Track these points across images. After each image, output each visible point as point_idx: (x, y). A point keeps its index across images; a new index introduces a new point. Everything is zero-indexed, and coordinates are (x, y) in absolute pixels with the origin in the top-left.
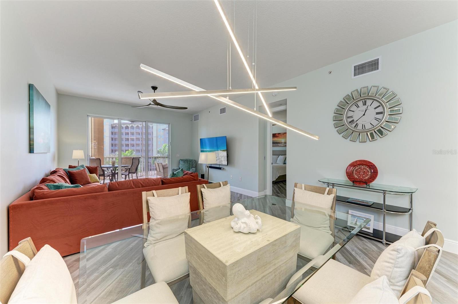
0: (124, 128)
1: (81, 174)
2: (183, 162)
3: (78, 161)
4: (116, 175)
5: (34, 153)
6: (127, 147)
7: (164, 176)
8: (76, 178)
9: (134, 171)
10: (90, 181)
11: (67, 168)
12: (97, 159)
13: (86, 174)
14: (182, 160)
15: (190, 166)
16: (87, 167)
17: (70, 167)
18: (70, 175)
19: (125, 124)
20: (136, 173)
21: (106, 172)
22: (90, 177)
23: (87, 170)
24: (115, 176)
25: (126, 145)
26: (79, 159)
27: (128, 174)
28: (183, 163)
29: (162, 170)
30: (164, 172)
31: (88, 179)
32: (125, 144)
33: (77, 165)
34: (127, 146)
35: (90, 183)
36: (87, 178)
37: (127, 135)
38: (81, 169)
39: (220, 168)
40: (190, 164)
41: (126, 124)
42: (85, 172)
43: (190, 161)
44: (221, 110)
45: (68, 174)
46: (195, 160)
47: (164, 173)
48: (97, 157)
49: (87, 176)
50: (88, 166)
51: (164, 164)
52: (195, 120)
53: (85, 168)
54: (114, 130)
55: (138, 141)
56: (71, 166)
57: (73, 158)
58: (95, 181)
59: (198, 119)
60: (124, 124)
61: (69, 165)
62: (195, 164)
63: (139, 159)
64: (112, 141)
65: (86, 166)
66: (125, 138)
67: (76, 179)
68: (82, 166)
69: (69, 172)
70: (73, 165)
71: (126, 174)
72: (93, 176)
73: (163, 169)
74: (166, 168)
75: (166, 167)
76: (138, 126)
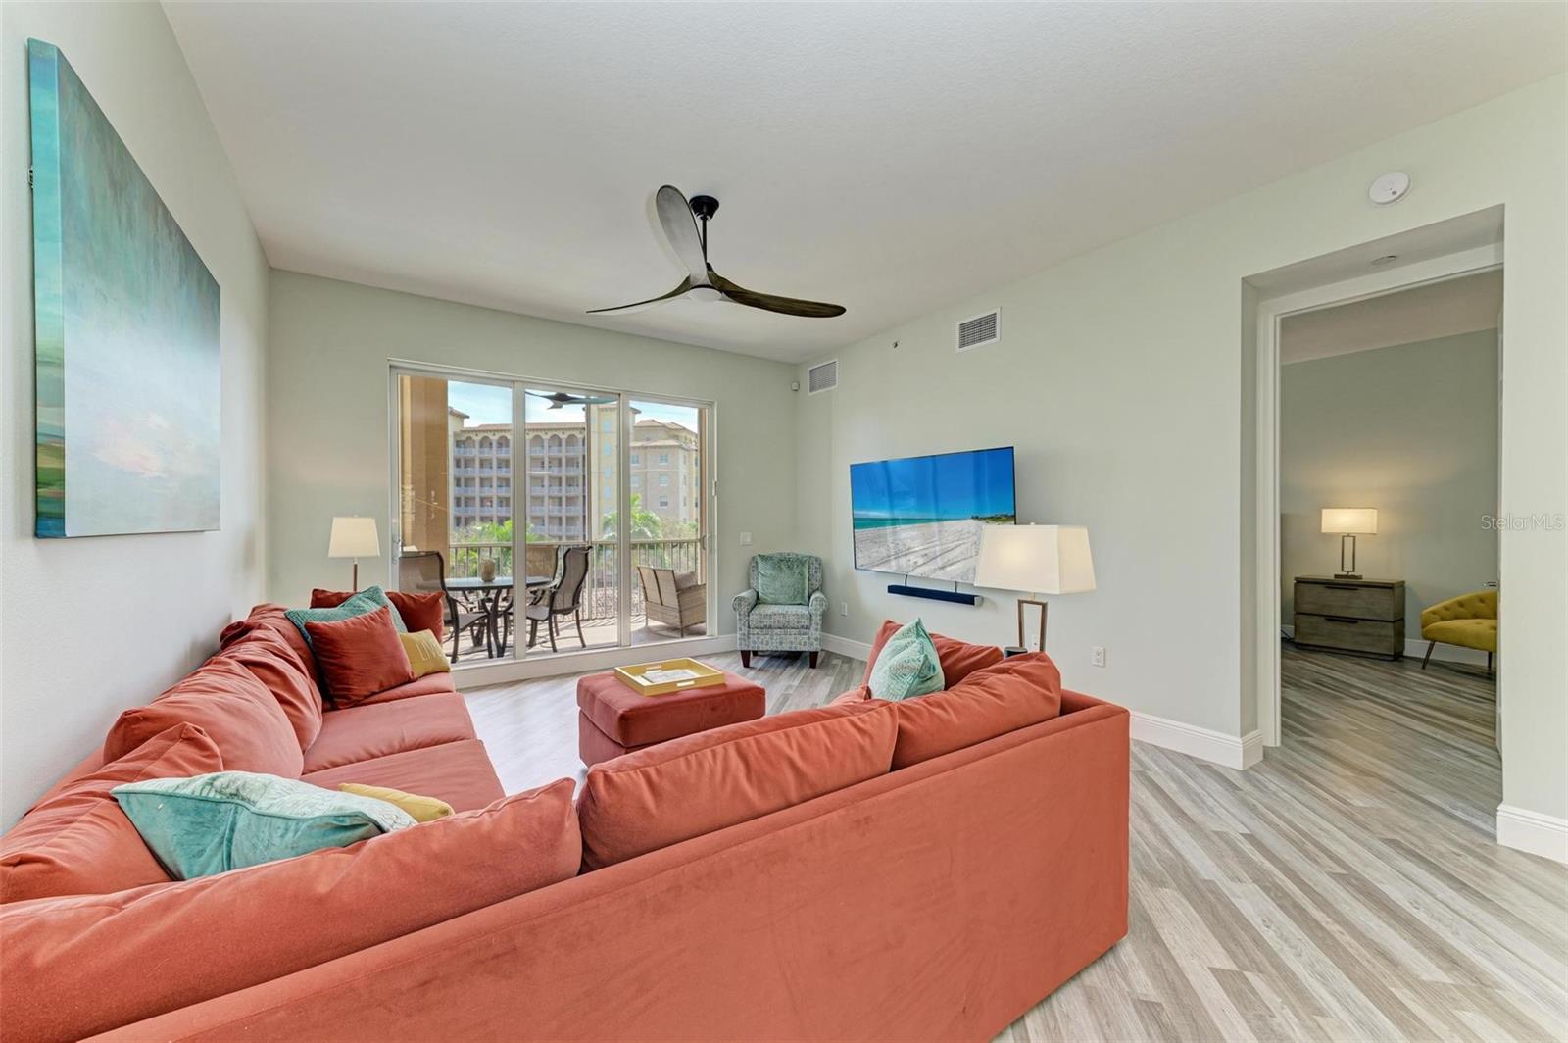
0: (494, 445)
1: (370, 635)
2: (774, 568)
3: (356, 566)
4: (500, 621)
5: (63, 536)
6: (504, 508)
7: (682, 622)
8: (346, 661)
9: (568, 604)
10: (409, 668)
11: (301, 604)
12: (429, 554)
13: (391, 634)
14: (763, 557)
15: (803, 584)
16: (394, 598)
17: (320, 600)
18: (313, 645)
19: (498, 431)
20: (575, 611)
21: (461, 610)
22: (409, 643)
23: (394, 614)
24: (496, 623)
25: (501, 502)
26: (358, 558)
27: (547, 615)
28: (770, 572)
29: (671, 598)
30: (680, 605)
31: (401, 661)
32: (498, 498)
33: (351, 591)
34: (504, 503)
35: (410, 681)
36: (395, 657)
37: (504, 469)
38: (366, 607)
39: (968, 600)
40: (801, 574)
41: (501, 431)
42: (385, 625)
43: (802, 563)
44: (963, 327)
45: (305, 639)
46: (817, 559)
47: (680, 611)
48: (425, 548)
49: (396, 647)
50: (397, 591)
51: (681, 572)
52: (812, 389)
53: (386, 607)
54: (464, 453)
55: (539, 489)
56: (324, 591)
57: (332, 553)
58: (431, 667)
59: (829, 382)
60: (495, 431)
61: (315, 590)
62: (819, 575)
63: (586, 555)
64: (457, 489)
65: (388, 594)
66: (499, 479)
67: (345, 667)
68: (373, 594)
69: (310, 628)
70: (332, 588)
71: (537, 617)
72: (424, 643)
73: (678, 596)
74: (690, 588)
75: (689, 585)
76: (537, 437)
